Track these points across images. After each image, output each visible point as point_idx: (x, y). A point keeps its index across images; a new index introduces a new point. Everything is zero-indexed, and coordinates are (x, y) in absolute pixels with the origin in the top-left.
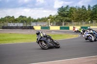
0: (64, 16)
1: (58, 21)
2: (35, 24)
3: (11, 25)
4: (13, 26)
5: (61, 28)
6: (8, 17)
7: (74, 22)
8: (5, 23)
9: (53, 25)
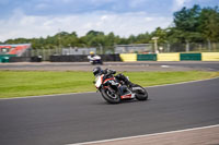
0: (188, 29)
1: (175, 40)
2: (123, 49)
3: (71, 51)
4: (75, 53)
5: (182, 57)
6: (63, 34)
7: (212, 42)
8: (56, 49)
9: (163, 51)
